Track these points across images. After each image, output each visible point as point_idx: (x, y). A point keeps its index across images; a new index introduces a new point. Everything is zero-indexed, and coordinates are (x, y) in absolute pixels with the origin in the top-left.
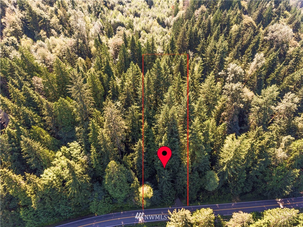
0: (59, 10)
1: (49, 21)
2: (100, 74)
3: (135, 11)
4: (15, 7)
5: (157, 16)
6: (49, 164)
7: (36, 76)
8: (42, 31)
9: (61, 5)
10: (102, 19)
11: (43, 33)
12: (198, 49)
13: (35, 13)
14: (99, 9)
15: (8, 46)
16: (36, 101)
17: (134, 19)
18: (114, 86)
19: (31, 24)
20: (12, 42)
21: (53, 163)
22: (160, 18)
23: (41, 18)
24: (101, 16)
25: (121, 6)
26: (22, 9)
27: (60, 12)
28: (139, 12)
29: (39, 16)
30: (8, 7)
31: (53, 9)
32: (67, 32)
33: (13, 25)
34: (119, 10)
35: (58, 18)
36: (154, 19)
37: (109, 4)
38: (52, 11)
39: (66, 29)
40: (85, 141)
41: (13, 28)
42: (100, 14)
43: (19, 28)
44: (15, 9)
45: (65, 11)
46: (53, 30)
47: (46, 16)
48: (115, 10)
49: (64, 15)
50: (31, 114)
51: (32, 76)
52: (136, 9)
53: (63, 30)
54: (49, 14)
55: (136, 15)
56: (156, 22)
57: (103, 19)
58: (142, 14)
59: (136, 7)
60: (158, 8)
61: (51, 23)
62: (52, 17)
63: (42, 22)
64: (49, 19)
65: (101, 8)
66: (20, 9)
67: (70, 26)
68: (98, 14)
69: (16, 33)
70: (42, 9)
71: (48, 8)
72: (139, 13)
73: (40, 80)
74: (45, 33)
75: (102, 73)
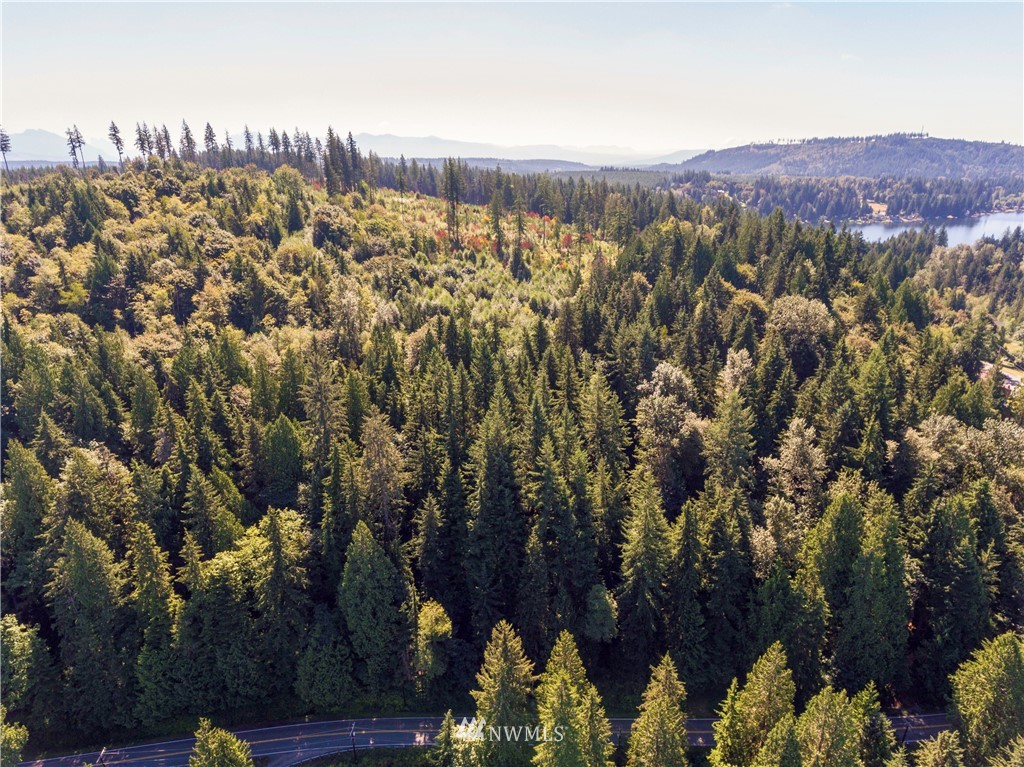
0: (311, 280)
1: (286, 301)
2: (371, 381)
3: (483, 288)
4: (225, 277)
5: (531, 297)
6: (229, 545)
7: (241, 384)
8: (267, 317)
9: (317, 272)
10: (402, 301)
11: (269, 320)
12: (599, 345)
13: (263, 284)
14: (397, 282)
15: (197, 337)
16: (232, 425)
17: (475, 303)
18: (395, 404)
19: (250, 305)
20: (206, 331)
21: (238, 543)
22: (538, 300)
23: (271, 294)
24: (400, 295)
25: (450, 280)
26: (237, 278)
27: (312, 283)
28: (490, 290)
29: (269, 291)
30: (210, 276)
31: (299, 279)
32: (318, 320)
33: (214, 304)
34: (446, 288)
35: (306, 295)
36: (524, 303)
37: (425, 275)
38: (296, 283)
39: (319, 316)
40: (315, 508)
41: (213, 310)
42: (398, 292)
43: (224, 310)
44: (222, 280)
45: (324, 282)
46: (290, 317)
47: (282, 291)
48: (436, 287)
49: (321, 289)
50: (216, 445)
51: (233, 383)
52: (484, 284)
53: (312, 317)
54: (290, 288)
55: (484, 294)
56: (527, 308)
57: (404, 302)
58: (497, 293)
59: (486, 280)
60: (536, 283)
61: (290, 304)
62: (292, 293)
63: (271, 301)
64: (286, 298)
65: (403, 281)
66: (232, 279)
67: (328, 311)
68: (394, 293)
69: (216, 319)
70: (278, 280)
71: (288, 279)
72: (490, 292)
73: (247, 392)
74: (273, 321)
75: (376, 382)
